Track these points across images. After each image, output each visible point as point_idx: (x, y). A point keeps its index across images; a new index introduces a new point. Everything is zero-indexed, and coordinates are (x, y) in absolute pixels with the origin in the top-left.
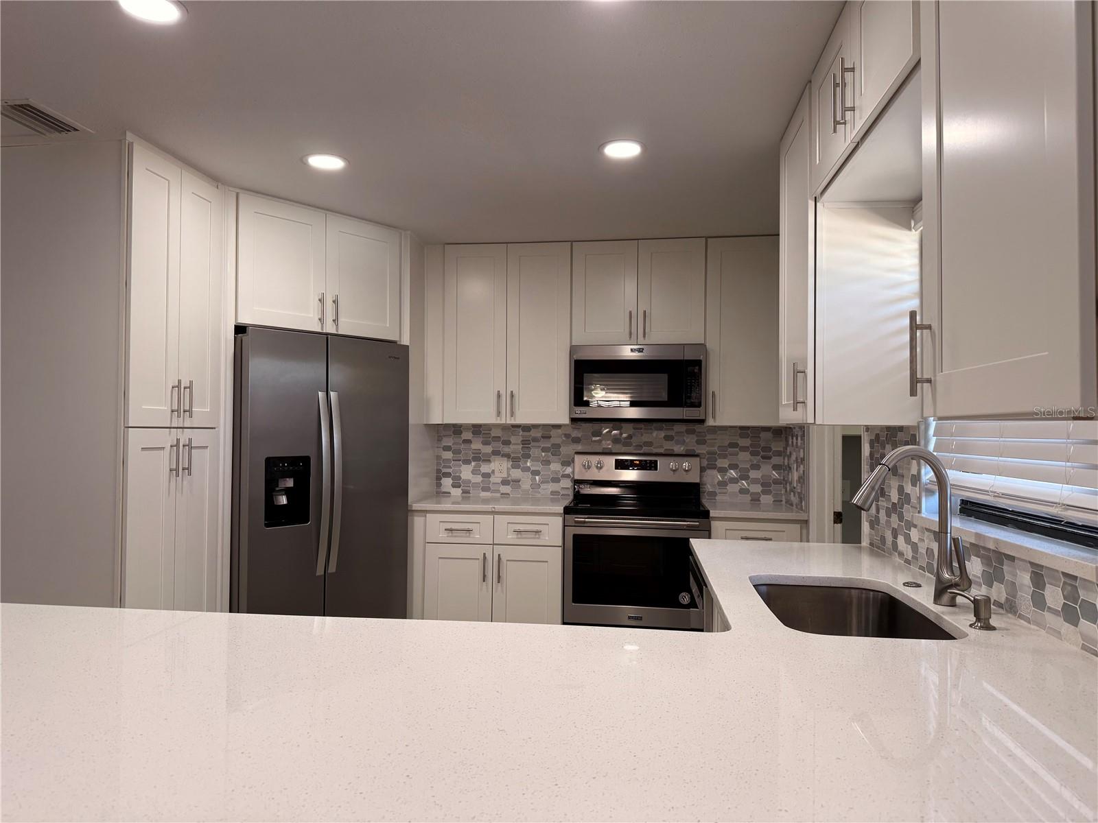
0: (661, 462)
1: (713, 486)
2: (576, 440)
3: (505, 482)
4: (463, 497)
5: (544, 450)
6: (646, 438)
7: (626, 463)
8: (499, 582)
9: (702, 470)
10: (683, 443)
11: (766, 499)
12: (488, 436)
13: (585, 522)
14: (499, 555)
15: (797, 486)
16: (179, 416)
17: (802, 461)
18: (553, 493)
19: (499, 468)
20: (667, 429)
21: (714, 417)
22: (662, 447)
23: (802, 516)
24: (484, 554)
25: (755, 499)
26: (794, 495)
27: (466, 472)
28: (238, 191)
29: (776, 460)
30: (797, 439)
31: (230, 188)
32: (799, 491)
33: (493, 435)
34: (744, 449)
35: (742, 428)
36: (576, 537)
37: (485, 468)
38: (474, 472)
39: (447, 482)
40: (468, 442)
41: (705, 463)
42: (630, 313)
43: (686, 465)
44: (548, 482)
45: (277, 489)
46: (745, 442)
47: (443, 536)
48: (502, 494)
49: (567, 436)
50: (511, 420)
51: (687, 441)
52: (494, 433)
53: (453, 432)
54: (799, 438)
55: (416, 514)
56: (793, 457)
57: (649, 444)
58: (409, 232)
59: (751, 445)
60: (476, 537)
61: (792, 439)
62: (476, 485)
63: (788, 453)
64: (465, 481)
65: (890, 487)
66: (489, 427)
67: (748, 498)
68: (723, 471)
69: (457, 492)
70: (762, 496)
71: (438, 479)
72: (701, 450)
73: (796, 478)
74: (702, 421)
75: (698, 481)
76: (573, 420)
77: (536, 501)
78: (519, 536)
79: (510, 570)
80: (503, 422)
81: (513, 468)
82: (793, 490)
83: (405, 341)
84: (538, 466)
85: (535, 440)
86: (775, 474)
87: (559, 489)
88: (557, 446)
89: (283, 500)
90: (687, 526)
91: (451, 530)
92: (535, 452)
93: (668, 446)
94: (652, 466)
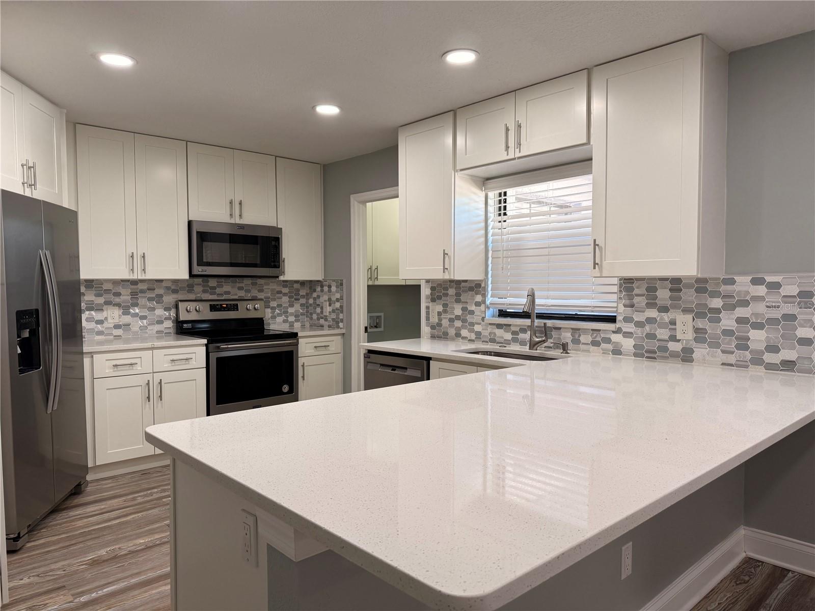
0: (240, 305)
1: (269, 319)
6: (225, 288)
7: (217, 307)
8: (161, 400)
9: (263, 309)
10: (250, 291)
12: (100, 289)
14: (160, 380)
15: (330, 315)
17: (339, 300)
19: (111, 315)
20: (239, 283)
21: (284, 275)
24: (149, 381)
26: (326, 321)
29: (302, 301)
30: (329, 288)
32: (334, 317)
33: (104, 288)
34: (285, 294)
36: (219, 360)
37: (98, 316)
41: (264, 304)
43: (257, 306)
44: (154, 324)
46: (286, 290)
48: (115, 336)
49: (168, 288)
52: (106, 286)
54: (333, 287)
56: (324, 298)
57: (231, 293)
58: (65, 111)
59: (289, 292)
61: (322, 287)
65: (453, 308)
68: (273, 309)
70: (295, 323)
72: (261, 296)
73: (328, 310)
74: (276, 277)
75: (262, 316)
76: (193, 276)
78: (173, 364)
81: (123, 315)
82: (323, 317)
84: (145, 312)
87: (163, 329)
91: (116, 366)
93: (242, 294)
94: (235, 308)
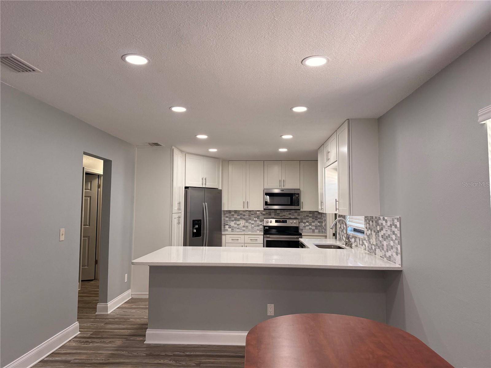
1: (302, 227)
2: (264, 215)
3: (244, 227)
4: (232, 231)
5: (255, 217)
6: (284, 214)
7: (278, 221)
9: (299, 223)
10: (294, 215)
11: (316, 231)
12: (239, 213)
13: (269, 237)
14: (246, 246)
15: (324, 227)
16: (179, 210)
17: (325, 220)
18: (258, 230)
19: (242, 222)
20: (289, 212)
21: (302, 208)
22: (288, 216)
23: (325, 235)
24: (242, 246)
25: (313, 231)
26: (324, 229)
27: (232, 224)
28: (186, 154)
29: (319, 220)
30: (324, 215)
31: (184, 153)
34: (310, 217)
35: (309, 211)
36: (267, 241)
37: (238, 223)
38: (235, 224)
39: (227, 227)
40: (233, 215)
41: (300, 221)
42: (280, 180)
43: (295, 222)
44: (256, 226)
45: (194, 228)
46: (311, 215)
47: (230, 241)
48: (243, 230)
50: (247, 209)
51: (295, 215)
52: (241, 213)
53: (229, 212)
55: (223, 235)
56: (323, 219)
57: (285, 216)
58: (221, 159)
60: (240, 241)
62: (235, 227)
64: (232, 226)
66: (239, 211)
67: (311, 230)
68: (305, 223)
69: (230, 229)
71: (225, 226)
72: (299, 217)
73: (324, 225)
74: (299, 210)
75: (298, 226)
76: (264, 209)
77: (253, 231)
78: (251, 241)
80: (245, 210)
83: (220, 188)
84: (253, 222)
85: (252, 215)
86: (319, 224)
87: (260, 229)
88: (259, 216)
90: (297, 237)
91: (233, 239)
92: (252, 218)
93: (290, 216)
94: (285, 222)
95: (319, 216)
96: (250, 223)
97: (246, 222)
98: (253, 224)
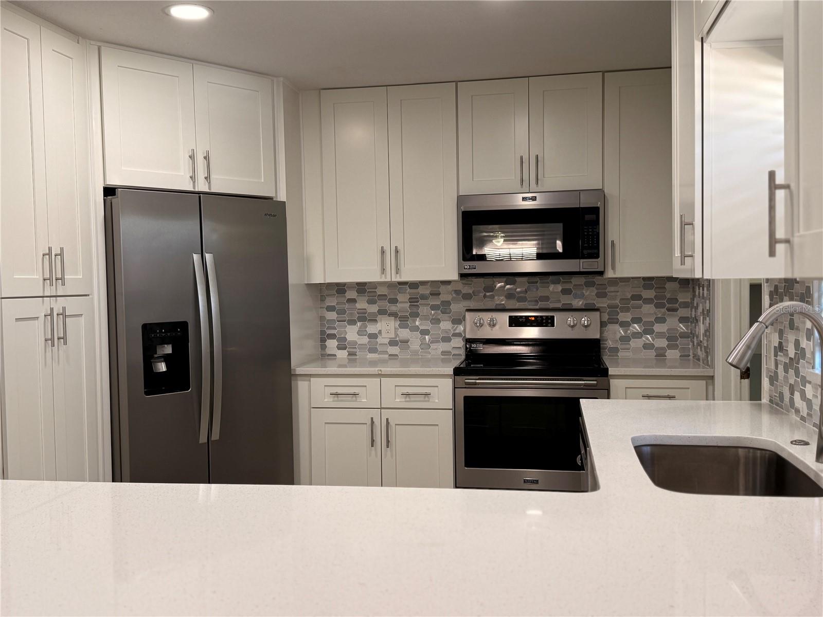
0: (558, 317)
2: (467, 297)
3: (393, 343)
4: (349, 360)
5: (433, 307)
6: (542, 292)
7: (521, 320)
8: (388, 447)
9: (603, 324)
10: (582, 296)
11: (673, 354)
12: (374, 294)
13: (476, 384)
14: (387, 419)
15: (703, 340)
16: (51, 285)
17: (708, 313)
18: (443, 353)
19: (387, 327)
20: (564, 282)
21: (613, 268)
22: (559, 301)
23: (708, 372)
24: (372, 419)
25: (661, 355)
26: (701, 350)
27: (352, 333)
28: (99, 44)
29: (683, 312)
30: (703, 290)
31: (92, 42)
32: (705, 345)
33: (378, 294)
34: (648, 301)
35: (644, 279)
36: (466, 399)
37: (371, 328)
38: (361, 333)
39: (332, 344)
40: (353, 301)
41: (606, 317)
42: (522, 158)
43: (584, 320)
44: (438, 342)
45: (156, 356)
46: (650, 294)
47: (329, 401)
48: (390, 355)
49: (457, 292)
50: (396, 277)
51: (586, 294)
52: (381, 291)
53: (336, 291)
54: (705, 289)
55: (299, 378)
56: (700, 309)
57: (546, 299)
58: (282, 79)
59: (655, 296)
60: (363, 401)
61: (699, 289)
62: (362, 346)
63: (695, 305)
64: (350, 343)
65: (787, 341)
66: (374, 285)
67: (652, 353)
68: (625, 325)
69: (342, 355)
70: (668, 351)
71: (323, 341)
72: (602, 303)
73: (702, 331)
74: (601, 273)
75: (598, 337)
76: (463, 276)
77: (426, 362)
78: (408, 399)
79: (400, 436)
80: (388, 279)
82: (700, 344)
83: (282, 197)
84: (427, 326)
85: (423, 297)
86: (682, 327)
87: (449, 349)
88: (446, 304)
89: (162, 367)
90: (585, 385)
91: (337, 394)
92: (424, 310)
93: (566, 300)
94: (549, 322)
95: (683, 297)
96: (416, 329)
97: (401, 326)
98: (425, 332)
